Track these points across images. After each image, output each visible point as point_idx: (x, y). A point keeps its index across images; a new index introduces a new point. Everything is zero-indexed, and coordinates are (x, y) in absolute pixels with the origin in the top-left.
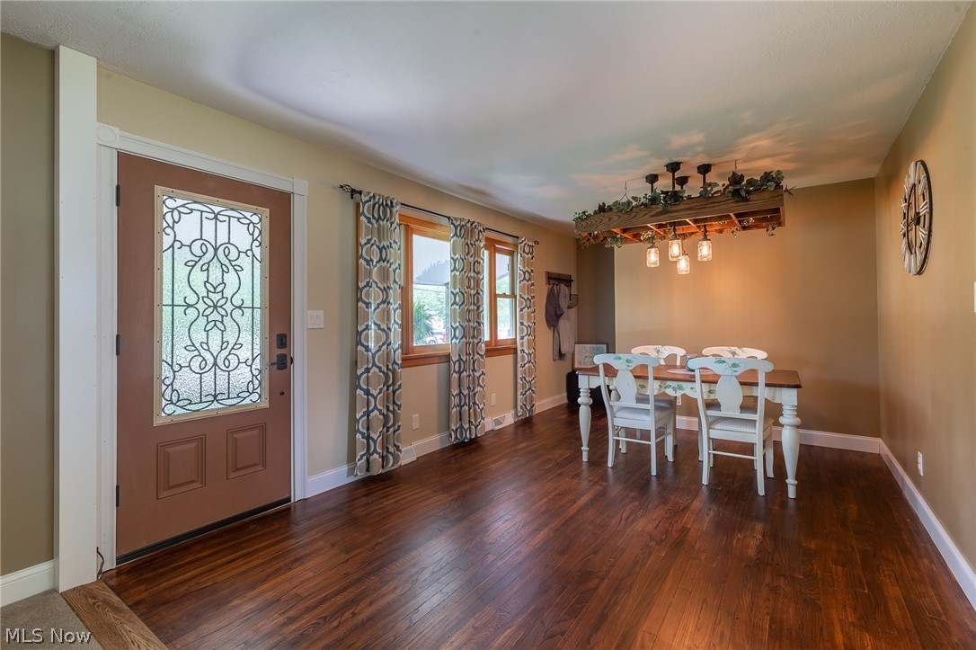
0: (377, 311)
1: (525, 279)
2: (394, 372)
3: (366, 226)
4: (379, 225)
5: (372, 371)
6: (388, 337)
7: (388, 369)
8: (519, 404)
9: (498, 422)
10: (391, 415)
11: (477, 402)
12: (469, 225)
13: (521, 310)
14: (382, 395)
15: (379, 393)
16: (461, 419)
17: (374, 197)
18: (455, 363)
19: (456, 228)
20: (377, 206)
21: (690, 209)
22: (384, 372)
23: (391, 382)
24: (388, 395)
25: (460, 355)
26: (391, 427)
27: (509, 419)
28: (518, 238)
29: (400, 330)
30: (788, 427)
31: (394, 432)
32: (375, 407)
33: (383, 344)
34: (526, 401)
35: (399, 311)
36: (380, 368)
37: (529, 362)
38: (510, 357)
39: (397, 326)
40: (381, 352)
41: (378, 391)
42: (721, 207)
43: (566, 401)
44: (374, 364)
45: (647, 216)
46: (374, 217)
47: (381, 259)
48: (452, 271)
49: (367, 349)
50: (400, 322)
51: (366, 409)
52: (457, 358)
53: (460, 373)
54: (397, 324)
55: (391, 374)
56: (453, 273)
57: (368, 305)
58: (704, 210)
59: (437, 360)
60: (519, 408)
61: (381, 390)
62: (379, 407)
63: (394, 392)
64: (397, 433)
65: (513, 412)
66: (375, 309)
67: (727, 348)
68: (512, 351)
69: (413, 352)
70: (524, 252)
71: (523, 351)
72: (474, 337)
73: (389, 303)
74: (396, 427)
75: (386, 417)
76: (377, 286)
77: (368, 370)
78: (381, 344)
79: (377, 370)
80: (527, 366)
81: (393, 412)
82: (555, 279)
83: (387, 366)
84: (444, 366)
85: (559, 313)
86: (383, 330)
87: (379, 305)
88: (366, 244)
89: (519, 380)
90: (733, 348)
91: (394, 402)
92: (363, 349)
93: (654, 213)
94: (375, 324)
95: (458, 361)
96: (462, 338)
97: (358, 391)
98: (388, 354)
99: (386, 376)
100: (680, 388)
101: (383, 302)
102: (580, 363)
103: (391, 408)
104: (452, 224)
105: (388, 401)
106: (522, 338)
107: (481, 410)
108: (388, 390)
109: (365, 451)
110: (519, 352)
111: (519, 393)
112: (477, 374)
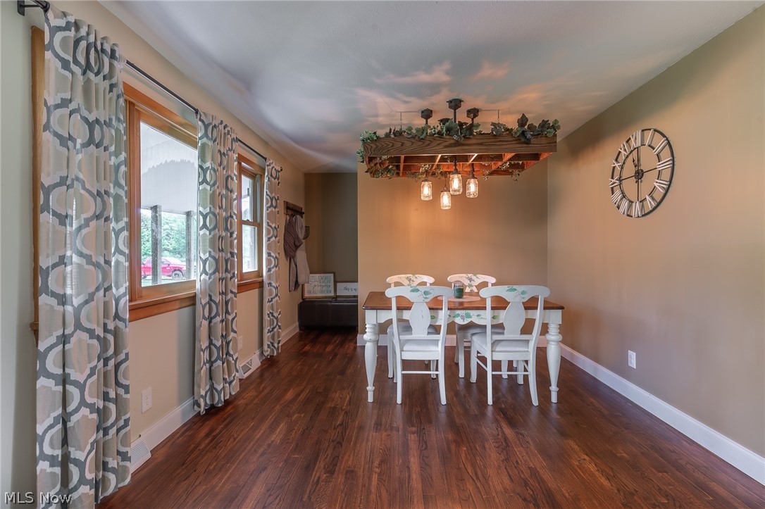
0: (84, 231)
1: (272, 205)
2: (116, 333)
3: (58, 74)
4: (88, 82)
5: (73, 340)
6: (106, 276)
7: (106, 330)
8: (266, 342)
9: (246, 368)
10: (112, 407)
11: (231, 352)
12: (221, 127)
13: (269, 239)
14: (95, 377)
15: (90, 376)
16: (211, 378)
17: (77, 25)
18: (204, 307)
19: (206, 127)
20: (83, 44)
21: (481, 144)
22: (98, 338)
23: (111, 351)
24: (105, 374)
25: (210, 296)
26: (113, 425)
27: (256, 363)
28: (265, 159)
29: (127, 264)
30: (553, 343)
31: (118, 431)
32: (83, 403)
33: (98, 289)
34: (273, 339)
35: (125, 233)
36: (91, 333)
37: (277, 295)
38: (256, 292)
39: (122, 259)
40: (93, 304)
41: (88, 372)
42: (508, 146)
43: (298, 330)
44: (78, 326)
45: (441, 146)
46: (76, 62)
47: (90, 141)
48: (200, 183)
49: (63, 299)
50: (127, 251)
51: (59, 411)
52: (207, 299)
53: (210, 319)
54: (122, 253)
55: (111, 338)
56: (201, 187)
57: (63, 219)
58: (493, 147)
59: (177, 305)
60: (265, 347)
61: (93, 370)
62: (89, 400)
63: (117, 367)
64: (123, 432)
65: (258, 352)
66: (79, 229)
67: (465, 275)
68: (258, 285)
69: (141, 297)
70: (271, 175)
71: (270, 284)
72: (226, 270)
73: (107, 219)
74: (121, 423)
75: (103, 414)
76: (84, 188)
77: (64, 339)
78: (92, 289)
79: (85, 336)
80: (274, 300)
81: (117, 401)
82: (292, 210)
83: (105, 325)
84: (186, 312)
85: (297, 244)
86: (97, 265)
87: (87, 221)
88: (57, 106)
89: (266, 317)
90: (470, 275)
91: (118, 383)
92: (53, 301)
93: (447, 144)
94: (81, 254)
95: (208, 303)
96: (214, 273)
97: (42, 382)
98: (106, 305)
99: (104, 343)
100: (468, 316)
101: (98, 217)
102: (310, 292)
103: (112, 395)
104: (200, 120)
105: (106, 384)
106: (269, 270)
107: (236, 361)
108: (105, 365)
109: (58, 487)
110: (266, 286)
111: (266, 331)
112: (230, 318)
